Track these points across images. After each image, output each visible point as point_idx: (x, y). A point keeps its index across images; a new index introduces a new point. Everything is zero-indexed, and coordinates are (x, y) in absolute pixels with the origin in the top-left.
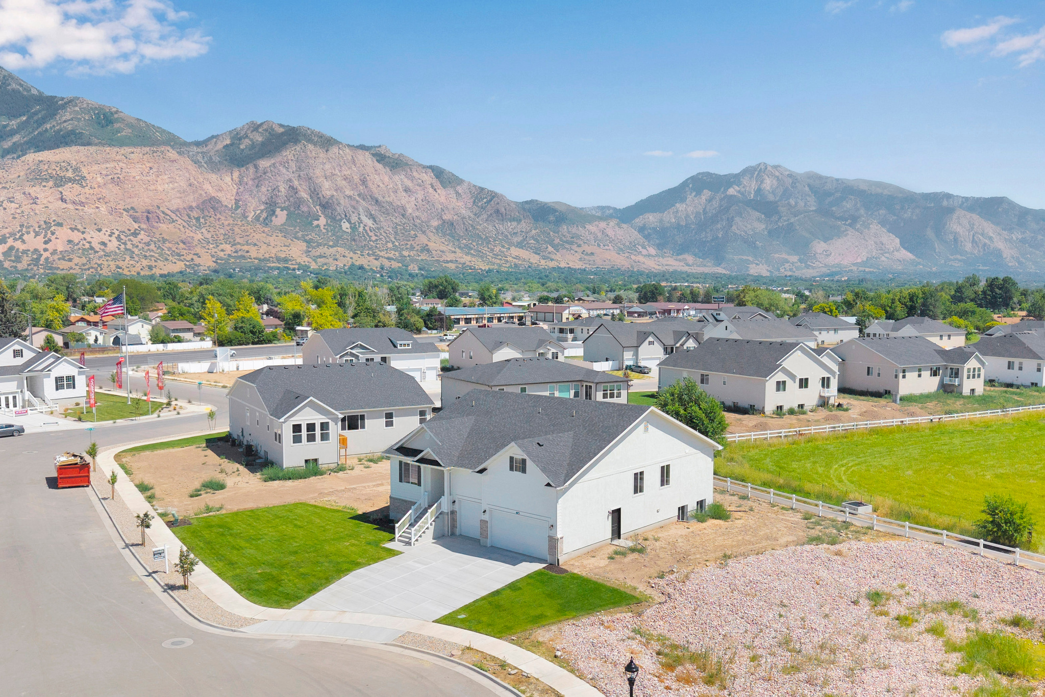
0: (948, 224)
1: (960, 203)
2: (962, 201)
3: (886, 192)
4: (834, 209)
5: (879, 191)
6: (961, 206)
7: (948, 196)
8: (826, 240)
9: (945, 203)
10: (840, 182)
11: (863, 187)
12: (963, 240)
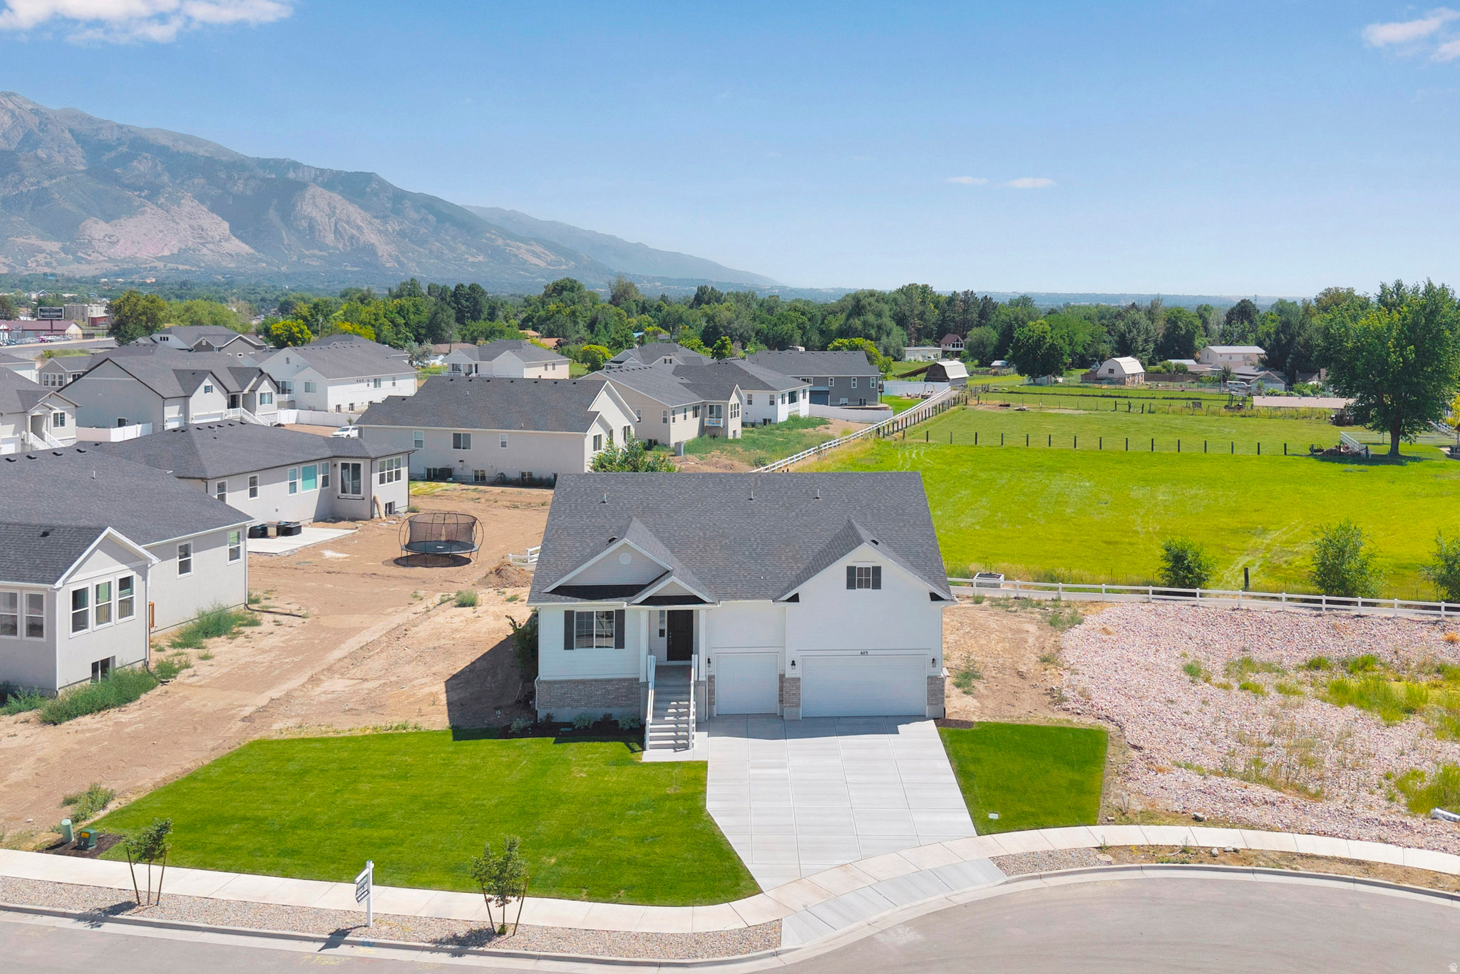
0: (299, 206)
1: (313, 176)
2: (316, 175)
3: (201, 152)
4: (117, 170)
5: (191, 149)
6: (315, 180)
7: (296, 166)
8: (108, 218)
9: (291, 175)
10: (125, 130)
11: (163, 141)
12: (321, 228)
